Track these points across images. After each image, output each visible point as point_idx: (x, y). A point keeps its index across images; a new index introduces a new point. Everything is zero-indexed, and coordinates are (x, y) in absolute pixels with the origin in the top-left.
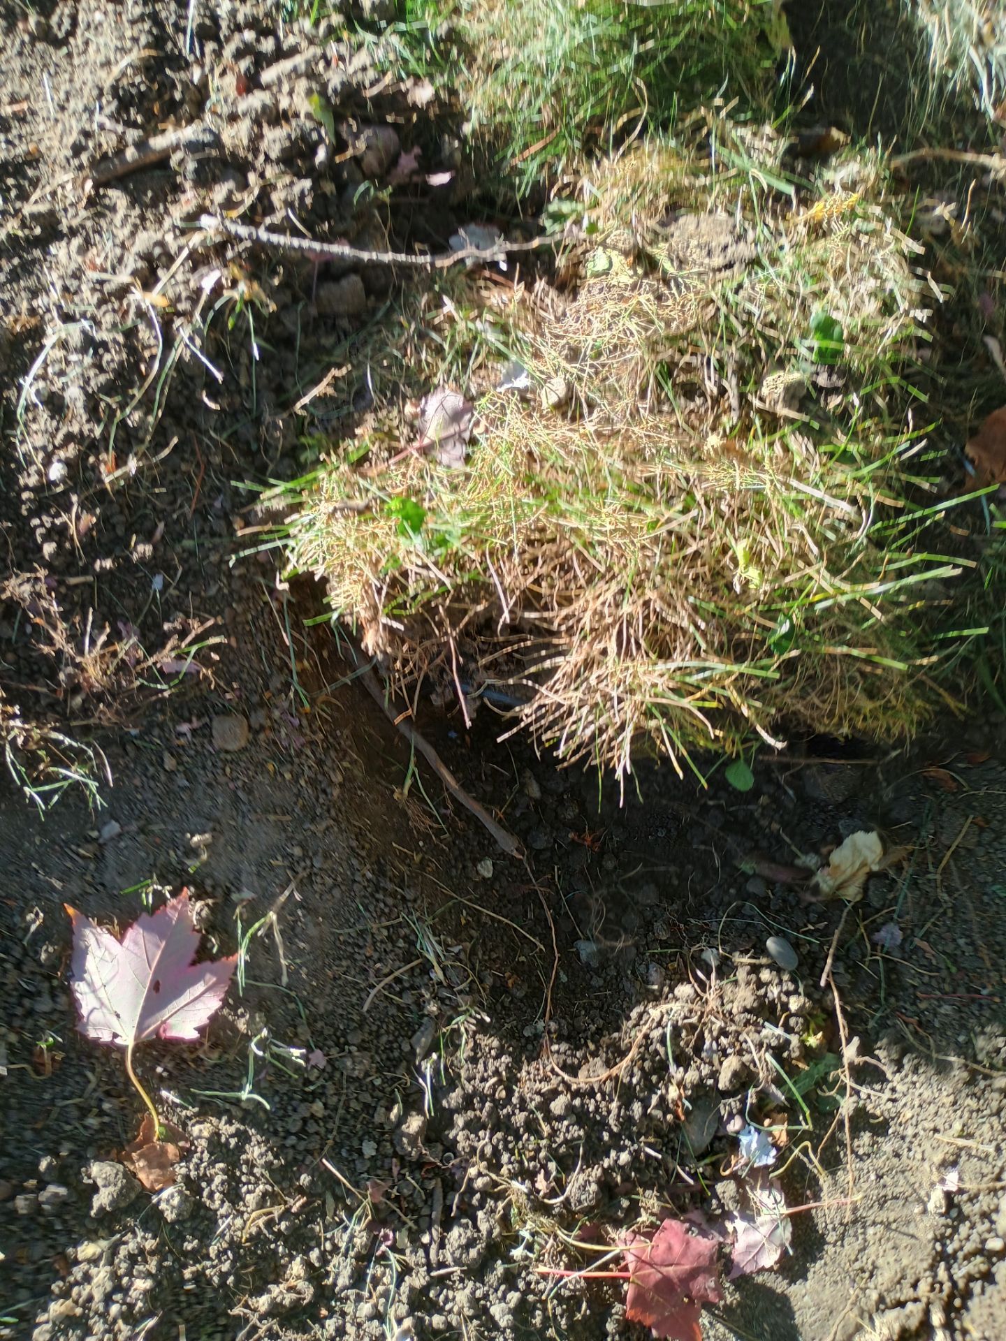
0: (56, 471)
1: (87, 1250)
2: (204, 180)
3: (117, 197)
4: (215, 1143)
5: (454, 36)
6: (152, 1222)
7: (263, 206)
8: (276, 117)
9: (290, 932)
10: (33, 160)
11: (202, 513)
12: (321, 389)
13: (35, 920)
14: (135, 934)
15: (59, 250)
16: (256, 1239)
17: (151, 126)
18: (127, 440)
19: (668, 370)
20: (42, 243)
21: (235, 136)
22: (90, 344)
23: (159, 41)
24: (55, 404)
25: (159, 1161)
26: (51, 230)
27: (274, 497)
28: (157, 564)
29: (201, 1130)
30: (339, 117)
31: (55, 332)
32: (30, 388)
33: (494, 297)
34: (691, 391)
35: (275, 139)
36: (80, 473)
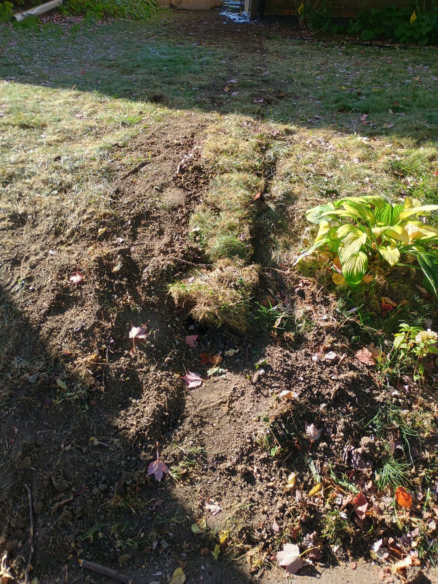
0: (146, 278)
1: (122, 358)
2: (172, 253)
3: (162, 254)
4: (140, 353)
5: (206, 244)
6: (131, 358)
7: (177, 256)
8: (181, 248)
9: (156, 334)
10: (154, 249)
11: (161, 286)
12: (178, 274)
13: (128, 324)
14: (138, 328)
15: (153, 258)
16: (142, 363)
17: (168, 248)
18: (154, 276)
19: (220, 280)
20: (152, 257)
21: (177, 250)
22: (154, 266)
23: (171, 240)
24: (148, 272)
25: (133, 352)
26: (153, 256)
27: (170, 285)
28: (154, 290)
29: (139, 351)
30: (189, 249)
31: (151, 265)
32: (145, 270)
33: (203, 270)
34: (222, 282)
35: (181, 250)
36: (148, 279)
